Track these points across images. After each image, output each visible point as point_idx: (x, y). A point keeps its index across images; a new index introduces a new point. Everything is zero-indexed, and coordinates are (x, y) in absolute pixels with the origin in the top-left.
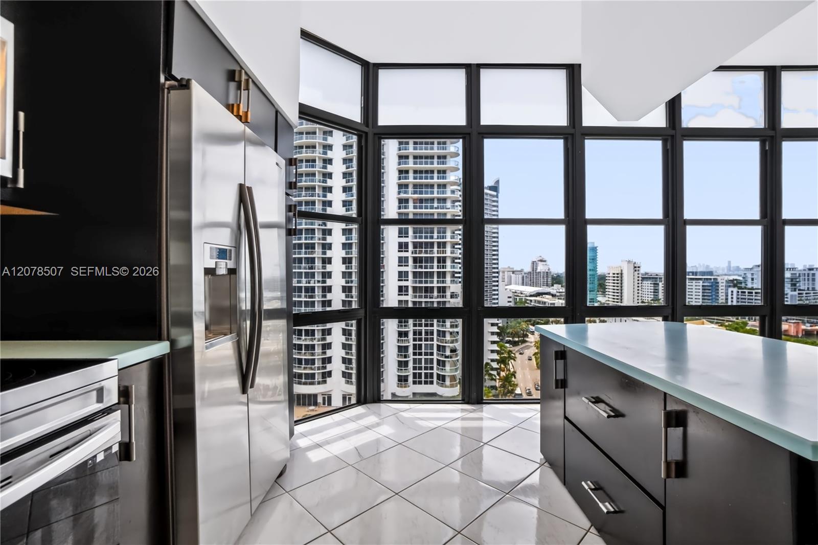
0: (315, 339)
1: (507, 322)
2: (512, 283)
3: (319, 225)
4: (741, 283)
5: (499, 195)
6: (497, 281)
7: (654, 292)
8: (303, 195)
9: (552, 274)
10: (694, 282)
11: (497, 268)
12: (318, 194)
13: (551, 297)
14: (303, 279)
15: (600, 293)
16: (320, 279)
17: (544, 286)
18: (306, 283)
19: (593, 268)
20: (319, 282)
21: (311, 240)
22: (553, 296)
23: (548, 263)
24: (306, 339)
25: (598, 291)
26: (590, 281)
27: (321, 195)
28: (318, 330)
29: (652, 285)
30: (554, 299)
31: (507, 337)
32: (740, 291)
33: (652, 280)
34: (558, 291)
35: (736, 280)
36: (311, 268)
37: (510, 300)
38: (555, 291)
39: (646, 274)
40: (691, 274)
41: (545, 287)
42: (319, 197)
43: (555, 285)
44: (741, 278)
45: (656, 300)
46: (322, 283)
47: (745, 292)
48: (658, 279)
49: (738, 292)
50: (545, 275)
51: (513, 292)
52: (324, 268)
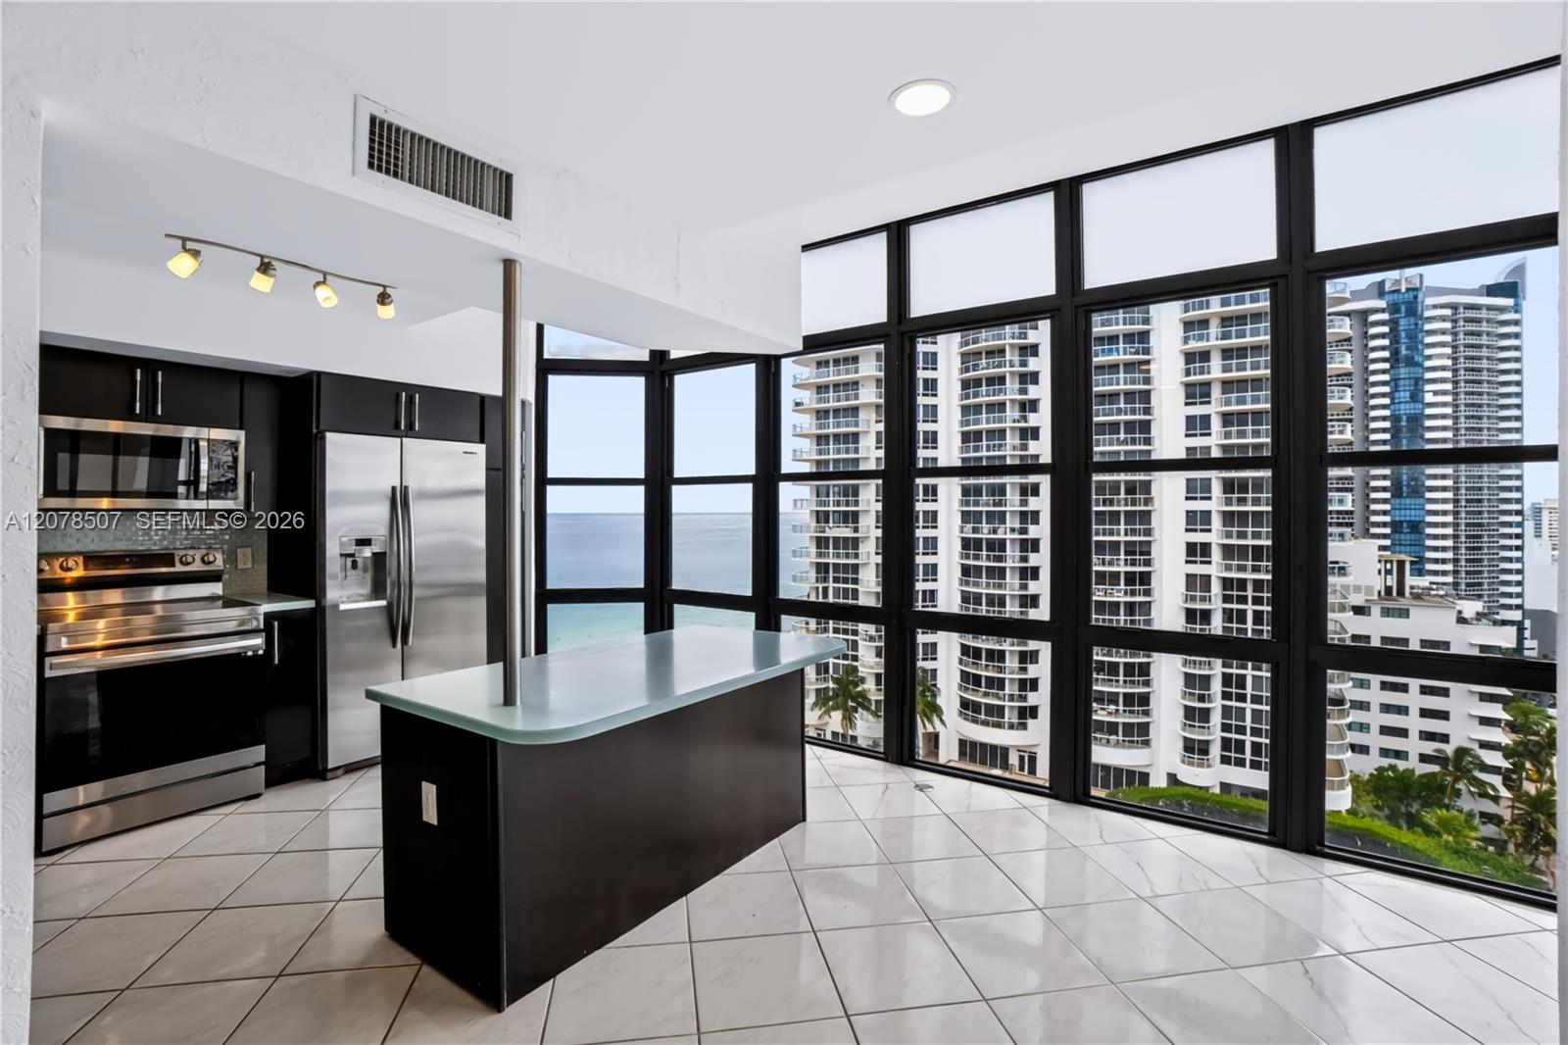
3: (1014, 421)
5: (1524, 303)
6: (1519, 536)
8: (981, 367)
11: (1519, 501)
12: (1011, 361)
14: (984, 525)
16: (1017, 526)
18: (989, 533)
20: (1013, 530)
21: (999, 450)
27: (1017, 363)
36: (999, 504)
42: (1012, 366)
46: (1020, 533)
52: (1024, 503)
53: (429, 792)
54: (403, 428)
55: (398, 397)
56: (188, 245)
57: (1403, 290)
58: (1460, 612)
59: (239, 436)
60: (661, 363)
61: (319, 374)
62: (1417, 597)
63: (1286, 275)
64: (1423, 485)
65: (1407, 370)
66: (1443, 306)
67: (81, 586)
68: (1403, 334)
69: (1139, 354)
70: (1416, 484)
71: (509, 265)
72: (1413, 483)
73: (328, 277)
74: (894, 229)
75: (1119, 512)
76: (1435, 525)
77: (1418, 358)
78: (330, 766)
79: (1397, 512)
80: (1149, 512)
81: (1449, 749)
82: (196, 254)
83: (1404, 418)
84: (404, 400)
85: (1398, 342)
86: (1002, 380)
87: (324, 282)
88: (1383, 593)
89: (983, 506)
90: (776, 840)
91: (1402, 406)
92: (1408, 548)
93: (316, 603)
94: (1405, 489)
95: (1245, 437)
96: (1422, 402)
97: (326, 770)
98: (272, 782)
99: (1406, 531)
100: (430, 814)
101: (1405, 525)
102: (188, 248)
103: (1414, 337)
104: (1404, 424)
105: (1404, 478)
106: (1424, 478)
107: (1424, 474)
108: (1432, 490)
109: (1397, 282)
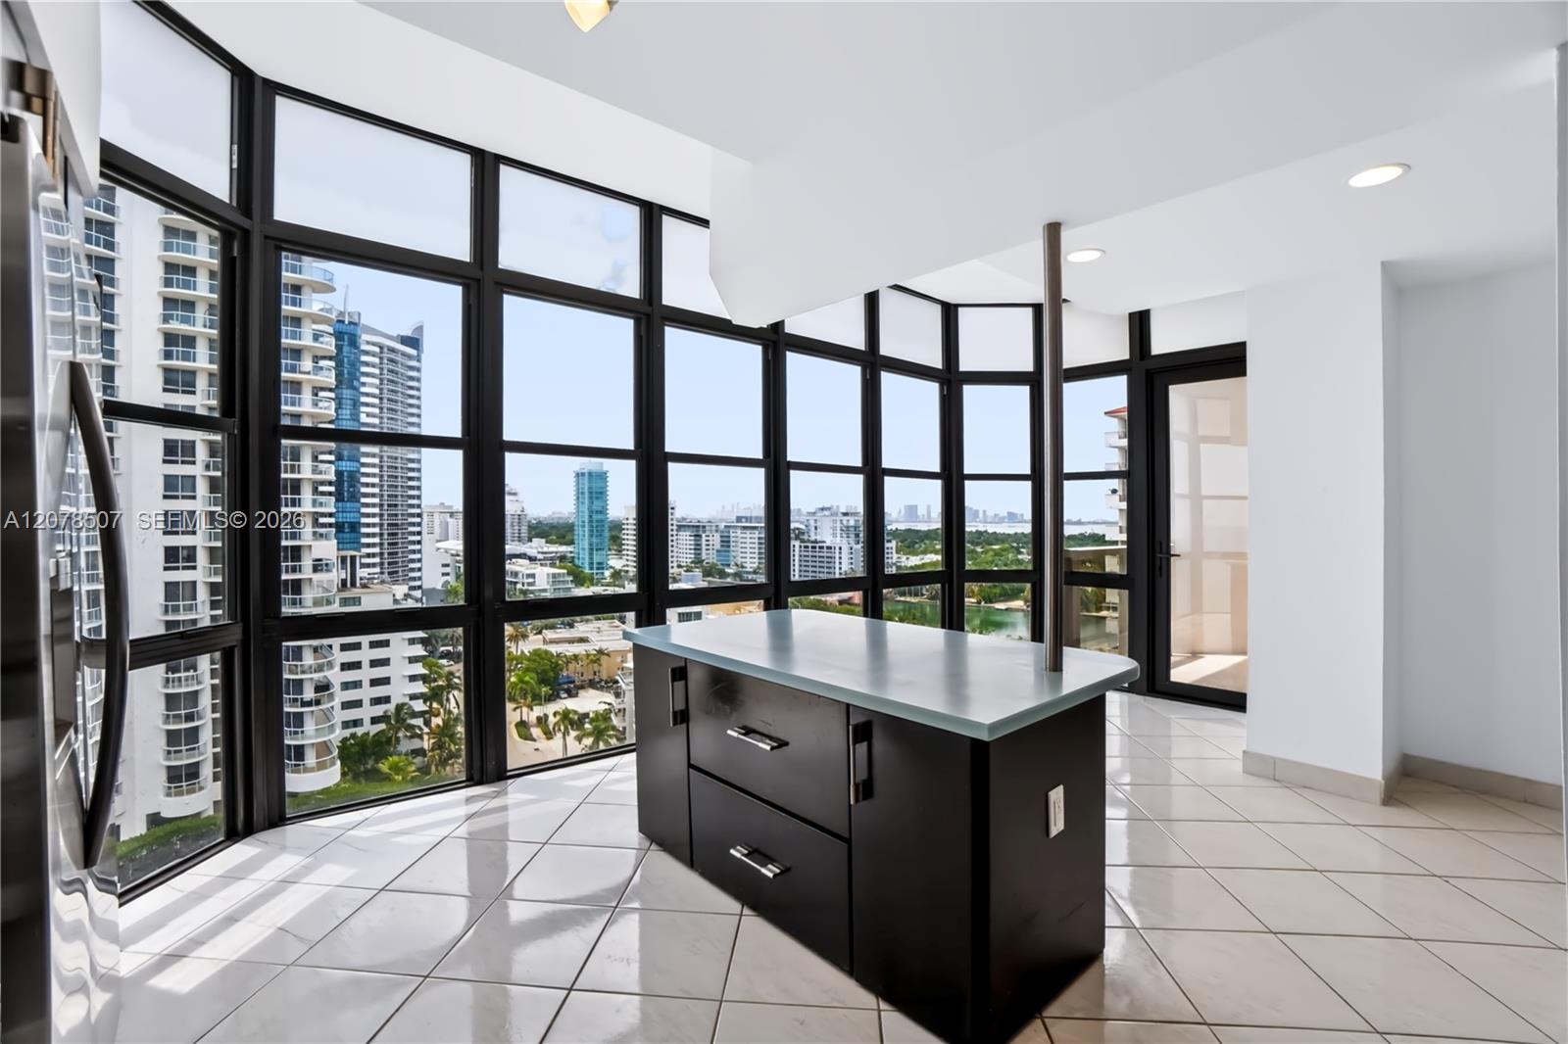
2: (450, 536)
4: (803, 534)
5: (423, 356)
6: (419, 533)
7: (695, 549)
9: (528, 518)
10: (748, 532)
11: (419, 506)
13: (527, 562)
15: (614, 552)
17: (513, 541)
19: (600, 509)
22: (532, 559)
23: (520, 497)
25: (610, 550)
26: (597, 531)
29: (692, 538)
30: (533, 566)
31: (443, 646)
32: (802, 545)
33: (691, 529)
34: (540, 550)
35: (798, 529)
37: (447, 570)
38: (535, 551)
39: (684, 519)
40: (743, 520)
41: (517, 543)
43: (534, 540)
44: (803, 527)
45: (697, 563)
47: (807, 547)
48: (701, 529)
49: (800, 547)
50: (517, 520)
51: (452, 555)
57: (347, 322)
58: (394, 595)
62: (364, 586)
64: (359, 491)
65: (348, 391)
66: (374, 344)
68: (346, 360)
70: (354, 491)
72: (351, 490)
76: (368, 525)
77: (355, 383)
79: (340, 515)
81: (391, 707)
85: (342, 366)
88: (340, 585)
91: (344, 422)
92: (348, 546)
94: (346, 494)
96: (358, 421)
99: (347, 530)
101: (346, 525)
103: (355, 364)
105: (346, 484)
106: (359, 485)
107: (359, 482)
108: (366, 495)
109: (342, 314)
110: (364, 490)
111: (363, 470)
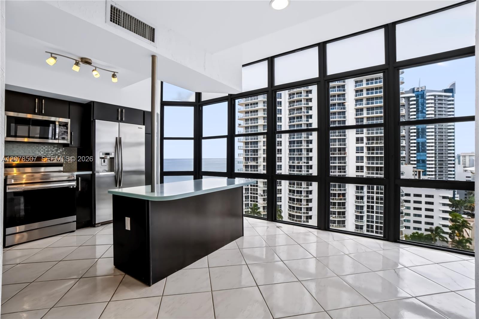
0: (302, 196)
1: (466, 198)
5: (455, 95)
6: (454, 164)
8: (295, 113)
11: (454, 153)
12: (304, 112)
14: (296, 161)
16: (306, 161)
18: (297, 163)
20: (304, 162)
21: (300, 138)
24: (297, 196)
27: (306, 112)
28: (304, 191)
36: (300, 155)
37: (469, 179)
42: (304, 113)
46: (307, 163)
52: (308, 154)
53: (128, 220)
54: (119, 119)
55: (118, 110)
56: (53, 55)
57: (420, 91)
59: (68, 121)
60: (199, 102)
61: (94, 102)
63: (388, 69)
64: (426, 149)
65: (421, 114)
66: (431, 96)
67: (18, 166)
68: (420, 104)
69: (342, 109)
70: (424, 149)
71: (153, 57)
72: (423, 148)
73: (97, 68)
74: (270, 59)
75: (336, 157)
76: (430, 161)
77: (424, 111)
78: (96, 223)
79: (418, 157)
80: (345, 157)
81: (434, 227)
82: (55, 58)
83: (420, 129)
84: (120, 111)
85: (418, 106)
86: (301, 117)
87: (95, 70)
89: (295, 155)
90: (235, 241)
92: (421, 168)
93: (92, 173)
94: (420, 150)
95: (373, 134)
97: (95, 224)
98: (78, 228)
99: (421, 162)
100: (128, 227)
101: (421, 161)
102: (53, 56)
103: (423, 104)
104: (420, 130)
105: (420, 147)
106: (426, 147)
107: (426, 145)
108: (429, 150)
109: (418, 88)
110: (428, 148)
111: (428, 141)
